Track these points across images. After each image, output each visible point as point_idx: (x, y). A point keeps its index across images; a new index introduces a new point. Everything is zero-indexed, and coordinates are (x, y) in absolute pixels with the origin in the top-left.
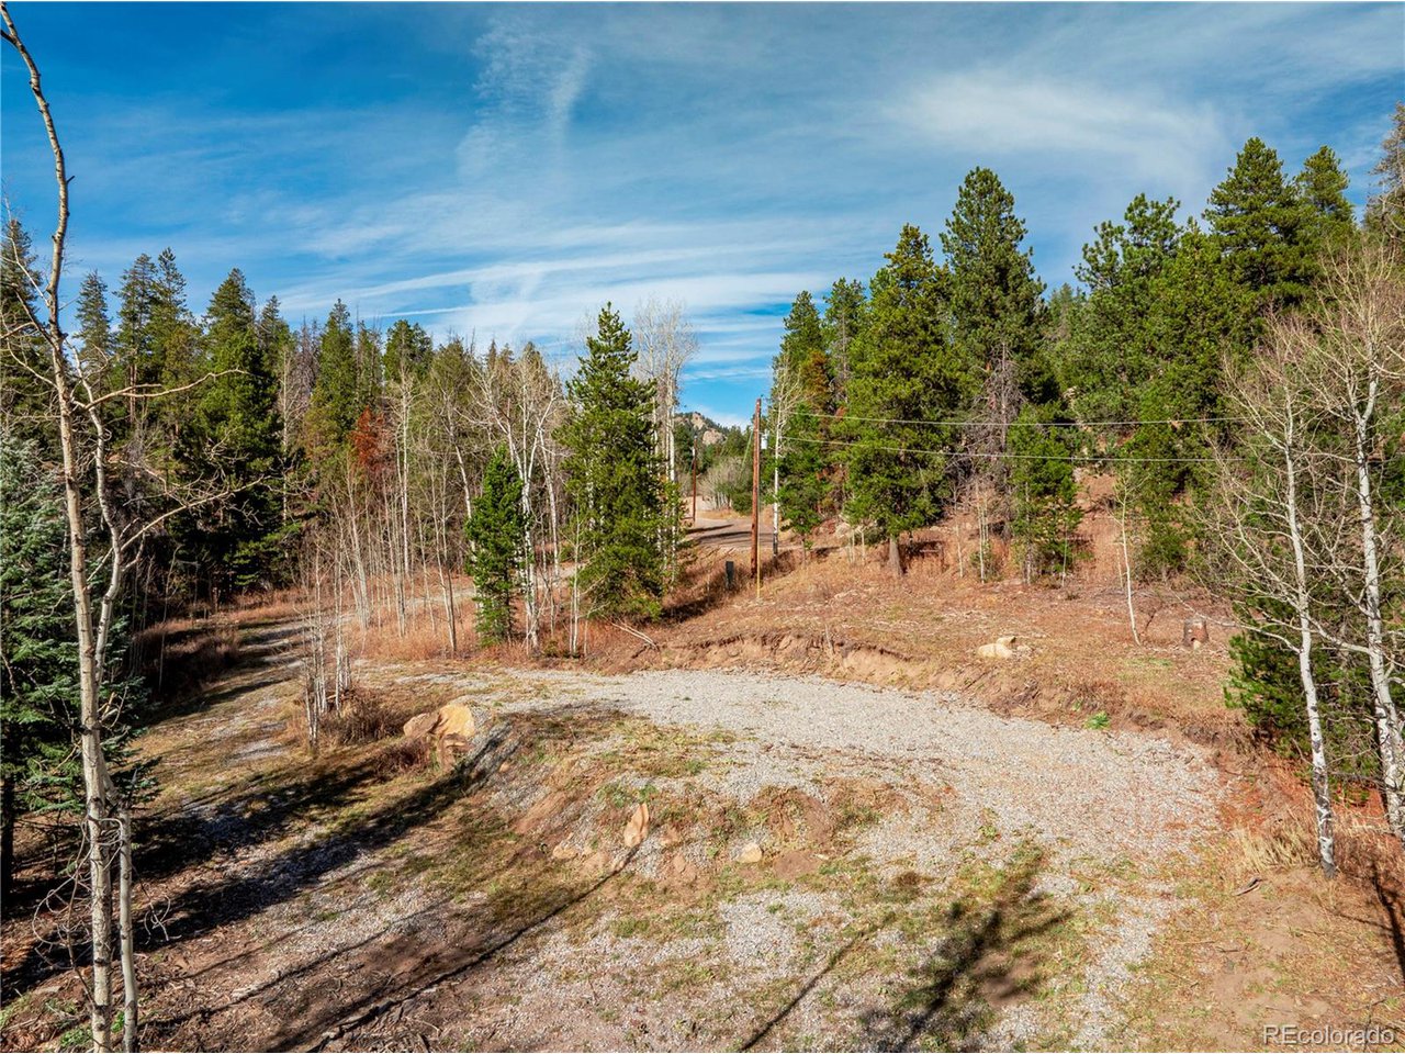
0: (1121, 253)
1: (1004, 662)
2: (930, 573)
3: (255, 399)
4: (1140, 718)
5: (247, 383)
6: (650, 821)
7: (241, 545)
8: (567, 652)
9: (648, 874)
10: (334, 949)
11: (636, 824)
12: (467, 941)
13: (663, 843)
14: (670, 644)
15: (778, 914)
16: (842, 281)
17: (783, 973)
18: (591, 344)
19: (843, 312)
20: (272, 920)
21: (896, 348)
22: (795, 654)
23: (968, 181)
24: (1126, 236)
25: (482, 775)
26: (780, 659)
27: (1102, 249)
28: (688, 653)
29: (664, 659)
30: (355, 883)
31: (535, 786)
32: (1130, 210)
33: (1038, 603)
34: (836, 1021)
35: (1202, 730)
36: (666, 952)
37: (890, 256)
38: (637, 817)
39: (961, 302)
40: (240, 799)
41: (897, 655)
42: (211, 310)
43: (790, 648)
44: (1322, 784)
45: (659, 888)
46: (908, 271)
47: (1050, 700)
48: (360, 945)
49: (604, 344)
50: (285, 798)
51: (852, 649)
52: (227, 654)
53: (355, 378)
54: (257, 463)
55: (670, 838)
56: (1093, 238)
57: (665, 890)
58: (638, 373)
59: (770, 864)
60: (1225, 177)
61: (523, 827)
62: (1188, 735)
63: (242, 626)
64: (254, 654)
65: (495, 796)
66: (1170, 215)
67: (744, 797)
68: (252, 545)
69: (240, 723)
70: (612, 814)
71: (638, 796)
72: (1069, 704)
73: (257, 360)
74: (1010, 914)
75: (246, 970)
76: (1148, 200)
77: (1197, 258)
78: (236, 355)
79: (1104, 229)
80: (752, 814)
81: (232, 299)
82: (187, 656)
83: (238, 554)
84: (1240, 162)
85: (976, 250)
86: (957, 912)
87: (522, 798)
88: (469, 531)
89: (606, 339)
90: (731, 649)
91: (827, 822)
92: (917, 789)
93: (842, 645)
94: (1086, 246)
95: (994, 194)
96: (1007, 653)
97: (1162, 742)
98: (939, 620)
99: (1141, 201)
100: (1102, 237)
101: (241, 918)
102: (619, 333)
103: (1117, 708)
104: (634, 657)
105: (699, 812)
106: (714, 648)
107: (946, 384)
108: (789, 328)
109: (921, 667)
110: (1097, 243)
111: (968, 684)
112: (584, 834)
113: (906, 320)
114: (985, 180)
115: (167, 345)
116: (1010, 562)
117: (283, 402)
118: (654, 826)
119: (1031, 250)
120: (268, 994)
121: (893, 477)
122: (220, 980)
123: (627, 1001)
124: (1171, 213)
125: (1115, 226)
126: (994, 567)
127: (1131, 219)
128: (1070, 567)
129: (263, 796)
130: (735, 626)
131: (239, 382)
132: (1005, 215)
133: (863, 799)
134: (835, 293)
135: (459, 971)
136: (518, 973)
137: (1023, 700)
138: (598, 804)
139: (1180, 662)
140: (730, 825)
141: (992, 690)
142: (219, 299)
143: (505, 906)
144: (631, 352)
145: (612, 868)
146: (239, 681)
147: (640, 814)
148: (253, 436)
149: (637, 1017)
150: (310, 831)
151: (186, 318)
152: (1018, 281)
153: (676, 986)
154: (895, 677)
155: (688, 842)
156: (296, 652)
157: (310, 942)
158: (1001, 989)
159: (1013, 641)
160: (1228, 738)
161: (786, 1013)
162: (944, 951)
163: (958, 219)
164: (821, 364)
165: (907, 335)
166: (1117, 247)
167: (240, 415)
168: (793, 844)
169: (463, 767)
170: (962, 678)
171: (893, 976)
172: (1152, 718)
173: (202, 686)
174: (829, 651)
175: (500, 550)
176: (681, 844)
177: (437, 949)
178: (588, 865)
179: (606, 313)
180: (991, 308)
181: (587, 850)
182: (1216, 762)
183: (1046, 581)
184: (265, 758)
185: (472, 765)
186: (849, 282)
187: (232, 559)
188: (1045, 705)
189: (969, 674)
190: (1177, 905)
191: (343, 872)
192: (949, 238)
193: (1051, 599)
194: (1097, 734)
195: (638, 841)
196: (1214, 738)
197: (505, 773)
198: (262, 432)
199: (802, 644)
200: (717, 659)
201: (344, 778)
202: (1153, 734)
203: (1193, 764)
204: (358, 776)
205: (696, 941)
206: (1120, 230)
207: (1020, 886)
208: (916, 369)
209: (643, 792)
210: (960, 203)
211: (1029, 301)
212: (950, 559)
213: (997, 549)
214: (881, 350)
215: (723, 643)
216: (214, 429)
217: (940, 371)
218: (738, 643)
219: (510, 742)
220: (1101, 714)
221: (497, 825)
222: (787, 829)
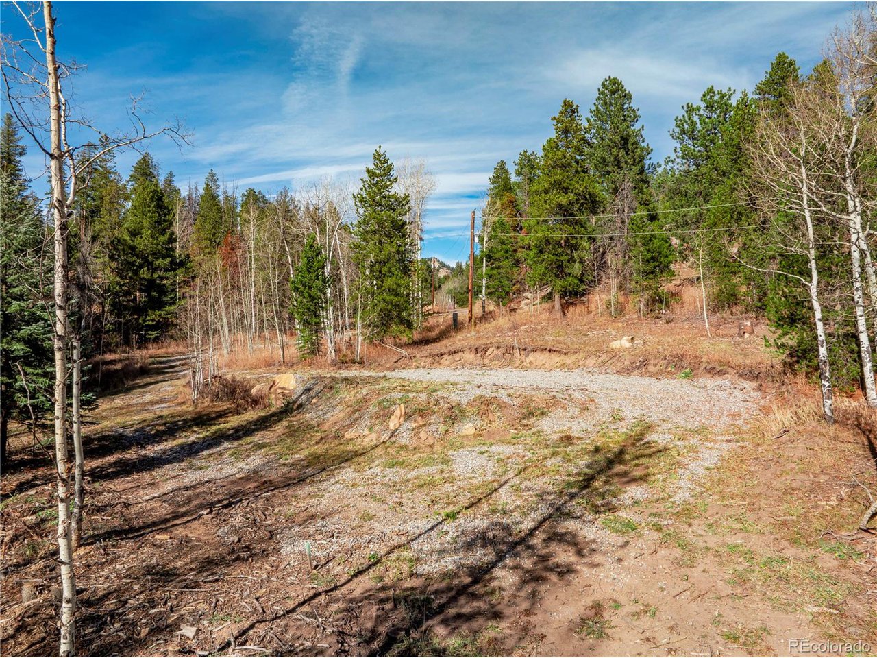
0: (698, 122)
1: (626, 350)
2: (580, 315)
3: (159, 222)
4: (711, 369)
5: (154, 212)
6: (405, 414)
7: (150, 312)
8: (354, 360)
9: (404, 442)
10: (206, 479)
11: (396, 416)
12: (290, 475)
13: (414, 426)
14: (418, 355)
15: (485, 454)
16: (526, 152)
17: (489, 478)
18: (368, 171)
19: (525, 170)
20: (168, 470)
21: (559, 174)
22: (496, 358)
23: (603, 85)
24: (702, 112)
25: (300, 406)
26: (486, 361)
27: (687, 119)
28: (429, 360)
29: (414, 364)
30: (221, 455)
31: (334, 407)
32: (704, 96)
33: (647, 325)
34: (521, 497)
35: (750, 372)
36: (415, 473)
37: (554, 118)
38: (397, 413)
39: (599, 159)
40: (148, 426)
41: (559, 352)
42: (131, 176)
43: (493, 355)
44: (825, 366)
45: (411, 448)
46: (566, 127)
47: (655, 365)
48: (223, 478)
49: (377, 171)
50: (177, 425)
51: (532, 351)
52: (141, 367)
53: (221, 217)
54: (160, 262)
55: (418, 422)
56: (681, 113)
57: (415, 448)
58: (397, 189)
59: (480, 435)
60: (763, 78)
61: (326, 427)
62: (741, 376)
63: (151, 357)
64: (158, 369)
65: (308, 415)
66: (729, 98)
67: (464, 401)
68: (157, 312)
69: (148, 397)
70: (381, 413)
71: (398, 402)
72: (667, 367)
73: (160, 198)
74: (630, 449)
75: (152, 489)
76: (716, 90)
77: (746, 111)
78: (147, 194)
79: (688, 107)
80: (468, 409)
81: (145, 170)
82: (116, 371)
83: (148, 318)
84: (772, 68)
85: (608, 127)
86: (597, 450)
87: (325, 414)
88: (293, 286)
89: (378, 168)
90: (456, 357)
91: (516, 415)
92: (572, 399)
93: (525, 349)
94: (677, 117)
95: (620, 92)
96: (628, 345)
97: (726, 381)
98: (586, 336)
99: (711, 90)
100: (687, 112)
101: (149, 470)
102: (386, 165)
103: (697, 366)
104: (395, 362)
105: (436, 409)
106: (446, 357)
107: (590, 197)
108: (493, 183)
109: (575, 357)
110: (684, 116)
111: (603, 363)
112: (364, 424)
113: (565, 157)
114: (614, 84)
115: (104, 193)
116: (630, 307)
117: (177, 228)
118: (408, 416)
119: (643, 126)
120: (165, 498)
121: (557, 255)
122: (135, 493)
123: (391, 494)
124: (730, 97)
125: (694, 106)
126: (621, 310)
127: (705, 101)
128: (667, 306)
129: (165, 424)
130: (458, 345)
131: (149, 211)
132: (626, 106)
133: (538, 403)
134: (521, 160)
135: (285, 486)
136: (322, 486)
137: (638, 368)
138: (373, 409)
139: (737, 344)
140: (455, 415)
141: (619, 364)
142: (137, 169)
143: (314, 460)
144: (394, 177)
145: (382, 441)
146: (149, 380)
147: (399, 410)
148: (157, 245)
149: (397, 500)
150: (192, 437)
151: (116, 177)
152: (635, 146)
153: (422, 486)
154: (558, 365)
155: (430, 424)
156: (184, 368)
157: (190, 478)
158: (625, 480)
159: (632, 339)
160: (767, 375)
161: (491, 494)
162: (588, 466)
163: (597, 108)
164: (512, 202)
165: (565, 167)
166: (696, 118)
167: (150, 231)
168: (495, 425)
169: (289, 403)
170: (600, 359)
171: (557, 477)
172: (719, 368)
173: (125, 382)
174: (517, 355)
175: (312, 298)
176: (425, 425)
177: (272, 478)
178: (367, 440)
179: (377, 152)
180: (617, 163)
181: (366, 432)
182: (759, 388)
183: (653, 315)
184: (164, 410)
185: (295, 402)
186: (529, 153)
187: (145, 321)
188: (652, 369)
189: (604, 357)
190: (734, 444)
191: (213, 451)
192: (592, 120)
193: (655, 323)
194: (684, 381)
195: (398, 426)
196: (758, 377)
197: (315, 404)
198: (164, 244)
199: (500, 352)
200: (447, 363)
201: (214, 415)
202: (720, 378)
203: (745, 391)
204: (221, 415)
205: (434, 468)
206: (698, 109)
207: (638, 439)
208: (571, 188)
209: (401, 399)
210: (599, 98)
211: (641, 159)
212: (593, 307)
213: (622, 299)
214: (550, 177)
215: (451, 353)
216: (133, 241)
217: (586, 188)
218: (460, 354)
219: (317, 388)
220: (687, 370)
221: (309, 427)
222: (491, 417)
